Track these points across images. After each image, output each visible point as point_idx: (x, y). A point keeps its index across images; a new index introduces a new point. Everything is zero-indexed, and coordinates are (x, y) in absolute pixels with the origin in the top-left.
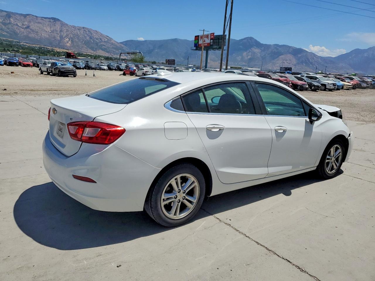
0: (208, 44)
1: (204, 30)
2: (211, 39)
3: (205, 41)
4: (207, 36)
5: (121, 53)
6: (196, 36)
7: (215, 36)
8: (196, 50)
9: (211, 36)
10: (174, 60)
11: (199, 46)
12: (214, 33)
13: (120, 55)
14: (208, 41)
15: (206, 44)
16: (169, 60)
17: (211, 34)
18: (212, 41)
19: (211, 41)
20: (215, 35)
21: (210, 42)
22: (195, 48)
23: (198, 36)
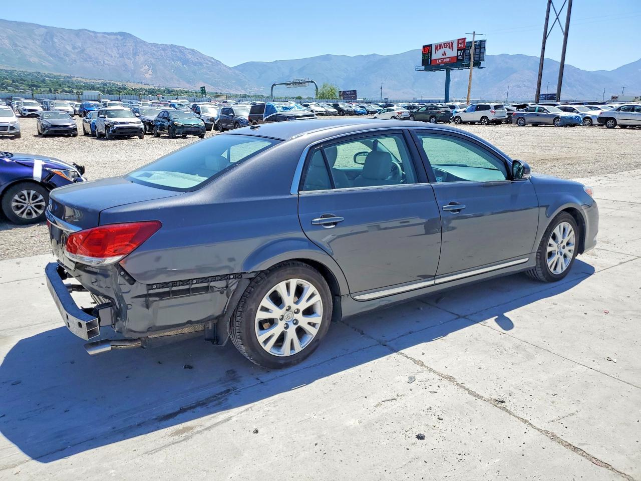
0: (452, 58)
1: (474, 32)
2: (458, 50)
3: (445, 54)
4: (450, 45)
5: (274, 85)
6: (424, 47)
7: (467, 43)
8: (426, 70)
9: (458, 43)
10: (355, 92)
11: (432, 64)
12: (465, 39)
13: (272, 87)
14: (452, 53)
15: (448, 60)
16: (344, 92)
17: (459, 40)
18: (461, 52)
19: (459, 54)
20: (467, 41)
21: (456, 55)
22: (423, 68)
23: (431, 46)
